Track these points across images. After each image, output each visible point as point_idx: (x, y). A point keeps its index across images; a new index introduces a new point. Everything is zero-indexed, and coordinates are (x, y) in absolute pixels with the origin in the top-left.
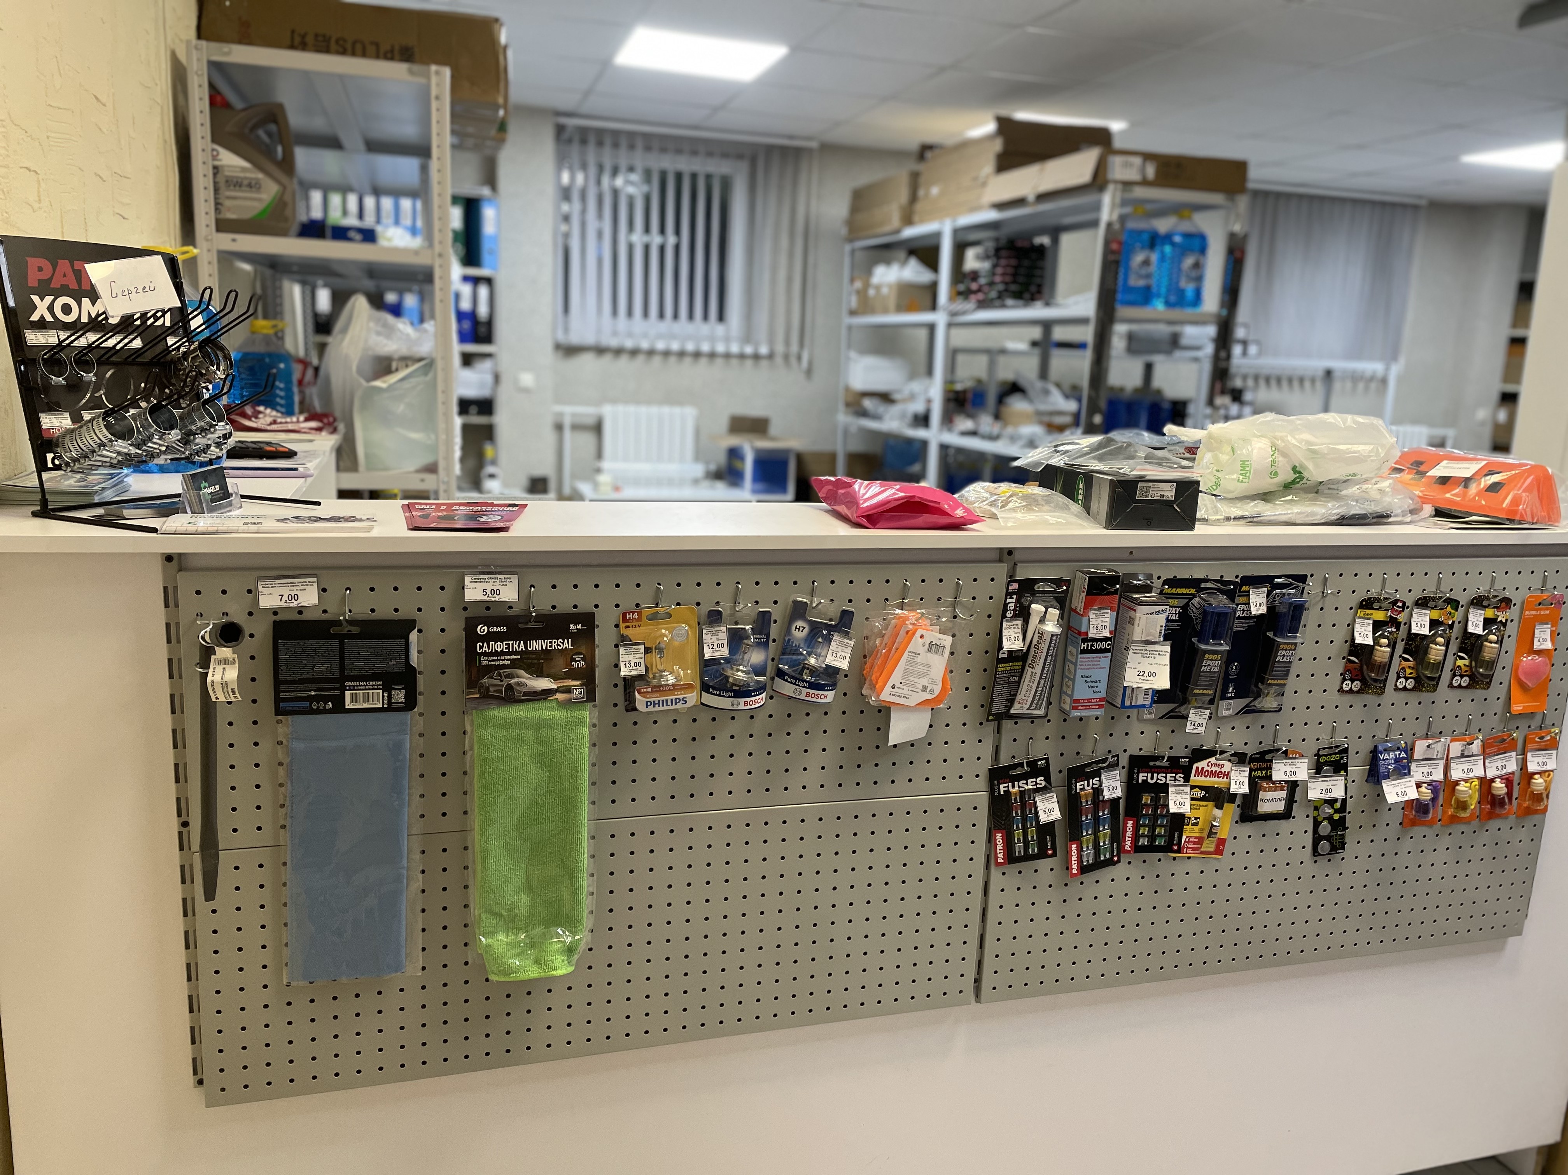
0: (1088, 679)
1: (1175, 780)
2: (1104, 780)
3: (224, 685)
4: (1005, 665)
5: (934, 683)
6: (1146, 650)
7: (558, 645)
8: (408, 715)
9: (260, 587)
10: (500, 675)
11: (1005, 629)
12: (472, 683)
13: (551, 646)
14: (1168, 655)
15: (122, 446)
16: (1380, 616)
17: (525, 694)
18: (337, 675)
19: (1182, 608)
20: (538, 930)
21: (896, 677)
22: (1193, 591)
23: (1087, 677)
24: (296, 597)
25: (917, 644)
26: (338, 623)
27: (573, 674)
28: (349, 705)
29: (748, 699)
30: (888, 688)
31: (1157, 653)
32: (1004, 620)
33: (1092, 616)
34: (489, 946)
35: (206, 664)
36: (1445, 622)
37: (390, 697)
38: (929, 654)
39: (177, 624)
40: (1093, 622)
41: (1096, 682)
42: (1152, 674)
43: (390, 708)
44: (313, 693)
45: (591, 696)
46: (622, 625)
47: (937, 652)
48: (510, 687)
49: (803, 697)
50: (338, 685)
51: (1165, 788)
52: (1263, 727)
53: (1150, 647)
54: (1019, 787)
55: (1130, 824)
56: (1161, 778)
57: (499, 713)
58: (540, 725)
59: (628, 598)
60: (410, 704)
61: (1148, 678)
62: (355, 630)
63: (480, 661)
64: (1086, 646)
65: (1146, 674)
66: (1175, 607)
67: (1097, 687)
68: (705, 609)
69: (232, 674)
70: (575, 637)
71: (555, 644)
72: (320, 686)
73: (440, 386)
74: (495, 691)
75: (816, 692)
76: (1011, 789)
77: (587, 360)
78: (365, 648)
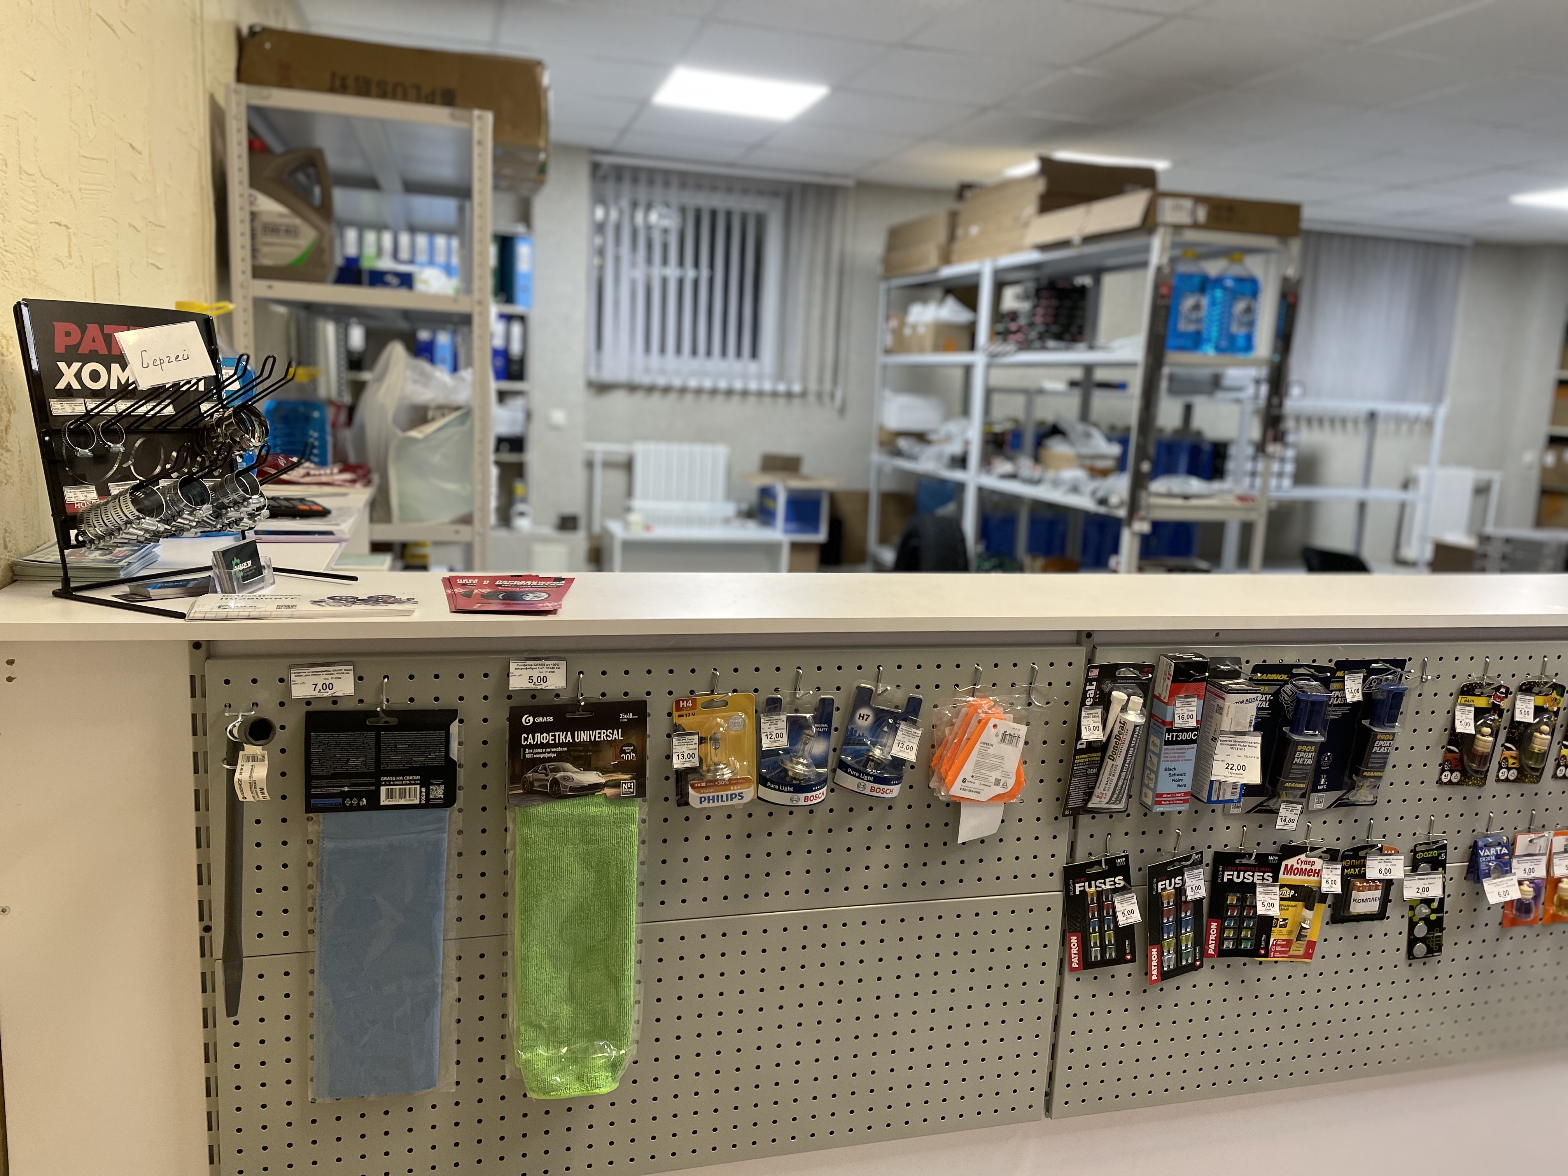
0: (1172, 772)
1: (1263, 879)
2: (1187, 880)
3: (253, 784)
4: (1083, 756)
5: (1007, 775)
6: (1235, 741)
7: (607, 736)
8: (446, 813)
9: (293, 676)
10: (545, 769)
11: (1084, 717)
12: (515, 778)
13: (599, 737)
14: (1259, 746)
15: (150, 523)
16: (1482, 702)
17: (571, 789)
18: (372, 769)
19: (1273, 695)
20: (581, 1044)
21: (967, 770)
22: (1285, 677)
23: (1171, 770)
24: (330, 686)
25: (989, 734)
26: (374, 714)
27: (622, 767)
28: (384, 801)
29: (809, 795)
30: (958, 782)
31: (1246, 744)
32: (1083, 708)
33: (1177, 705)
34: (528, 1061)
35: (233, 760)
36: (1550, 709)
37: (428, 793)
38: (1003, 745)
39: (204, 716)
40: (1178, 711)
41: (1181, 775)
42: (1243, 768)
43: (428, 804)
44: (346, 789)
45: (641, 791)
46: (676, 714)
47: (1010, 743)
48: (555, 782)
49: (867, 791)
50: (373, 781)
51: (1252, 887)
52: (1356, 821)
53: (1239, 738)
54: (1096, 887)
55: (1214, 925)
56: (1247, 877)
57: (544, 810)
58: (586, 822)
59: (681, 685)
60: (449, 800)
61: (1237, 771)
62: (394, 721)
63: (524, 754)
64: (1170, 737)
65: (1235, 767)
66: (1265, 694)
67: (1182, 780)
68: (763, 696)
69: (261, 772)
70: (625, 727)
71: (604, 735)
72: (354, 781)
73: (477, 435)
74: (539, 786)
75: (882, 787)
76: (1087, 889)
77: (619, 398)
78: (403, 740)
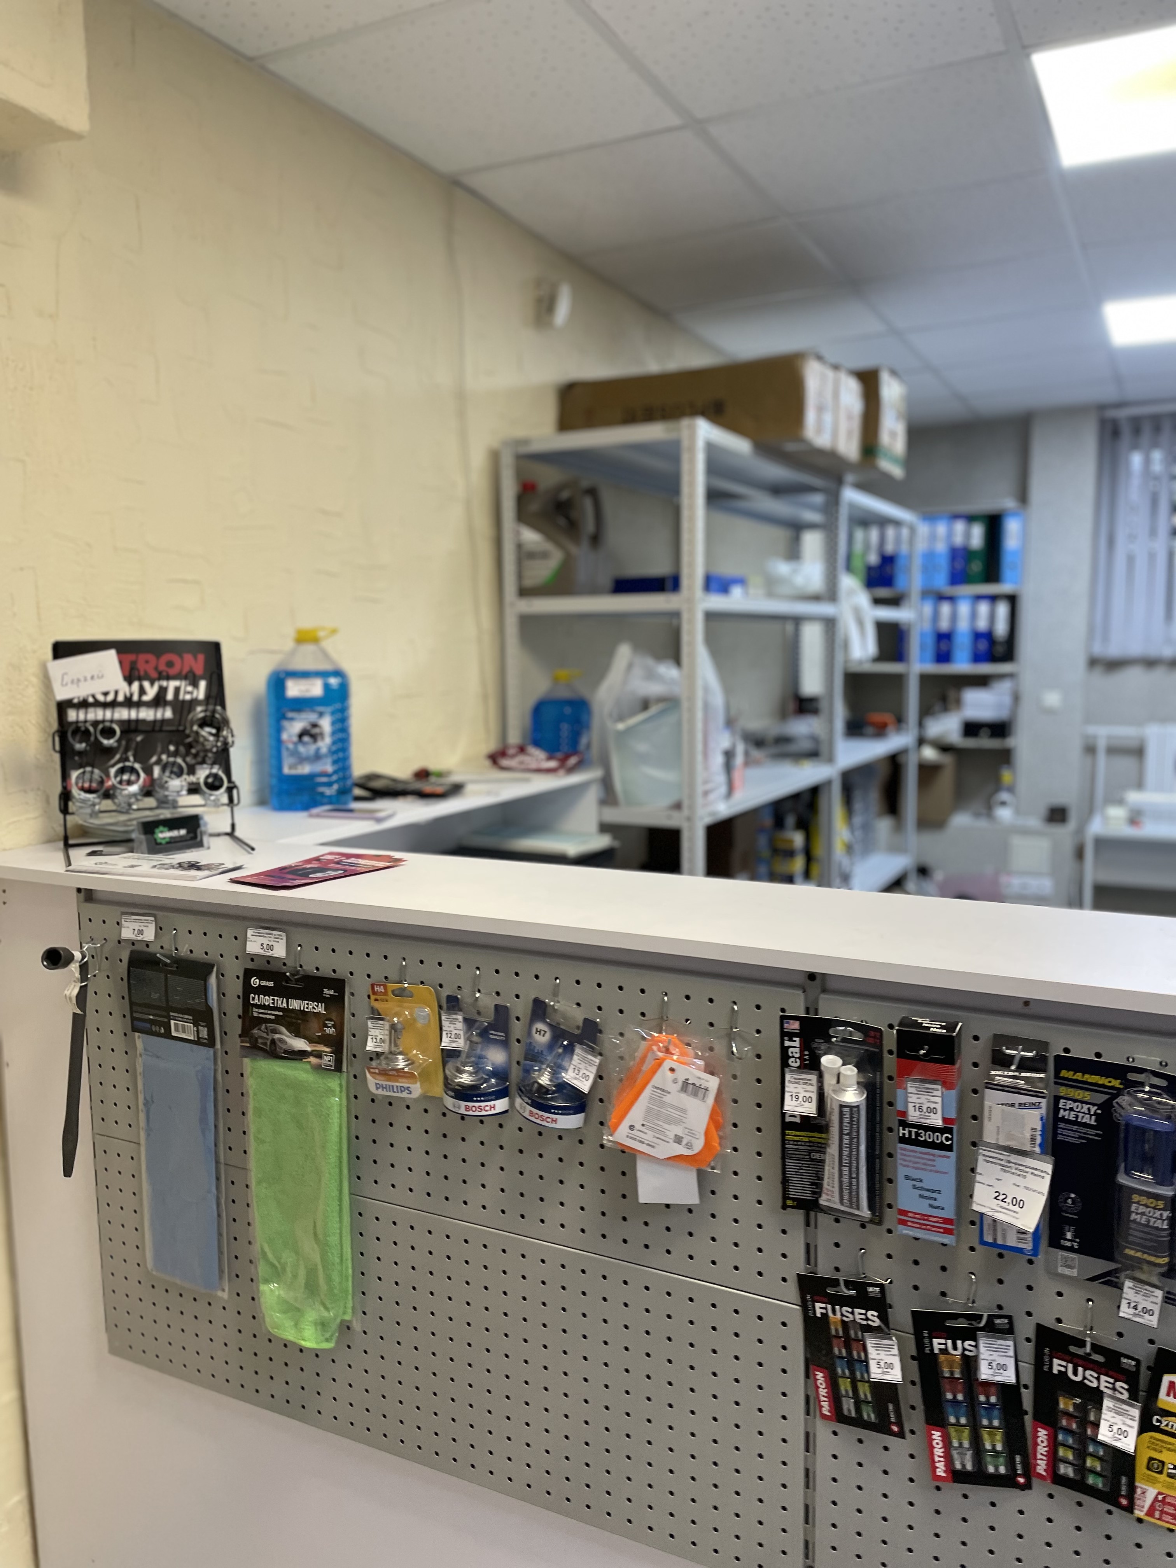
0: (918, 1184)
1: (1114, 1389)
2: (982, 1349)
4: (798, 1133)
5: (691, 1133)
6: (1009, 1162)
7: (313, 1008)
8: (211, 1052)
9: (123, 920)
10: (267, 1028)
11: (790, 1082)
12: (245, 1033)
13: (307, 1008)
14: (1048, 1179)
17: (285, 1052)
18: (164, 1004)
19: (1100, 1106)
20: (300, 1295)
21: (636, 1114)
22: (1116, 1083)
23: (914, 1180)
24: (142, 932)
25: (662, 1077)
27: (324, 1040)
28: (174, 1033)
29: (471, 1104)
30: (623, 1129)
31: (1028, 1170)
32: (787, 1070)
33: (910, 1090)
37: (198, 1032)
38: (683, 1096)
40: (913, 1098)
41: (934, 1191)
42: (1019, 1203)
43: (198, 1042)
44: (151, 1017)
45: (339, 1066)
46: (373, 997)
47: (695, 1094)
48: (273, 1042)
49: (527, 1115)
50: (165, 1014)
53: (1014, 1158)
54: (842, 1315)
58: (296, 1086)
59: (379, 969)
60: (211, 1041)
61: (1011, 1207)
62: (176, 966)
63: (252, 1012)
64: (906, 1132)
65: (1008, 1200)
66: (1087, 1103)
67: (935, 1199)
68: (445, 993)
70: (329, 1002)
71: (311, 1006)
72: (155, 1012)
74: (262, 1043)
75: (541, 1113)
76: (830, 1314)
78: (179, 983)
